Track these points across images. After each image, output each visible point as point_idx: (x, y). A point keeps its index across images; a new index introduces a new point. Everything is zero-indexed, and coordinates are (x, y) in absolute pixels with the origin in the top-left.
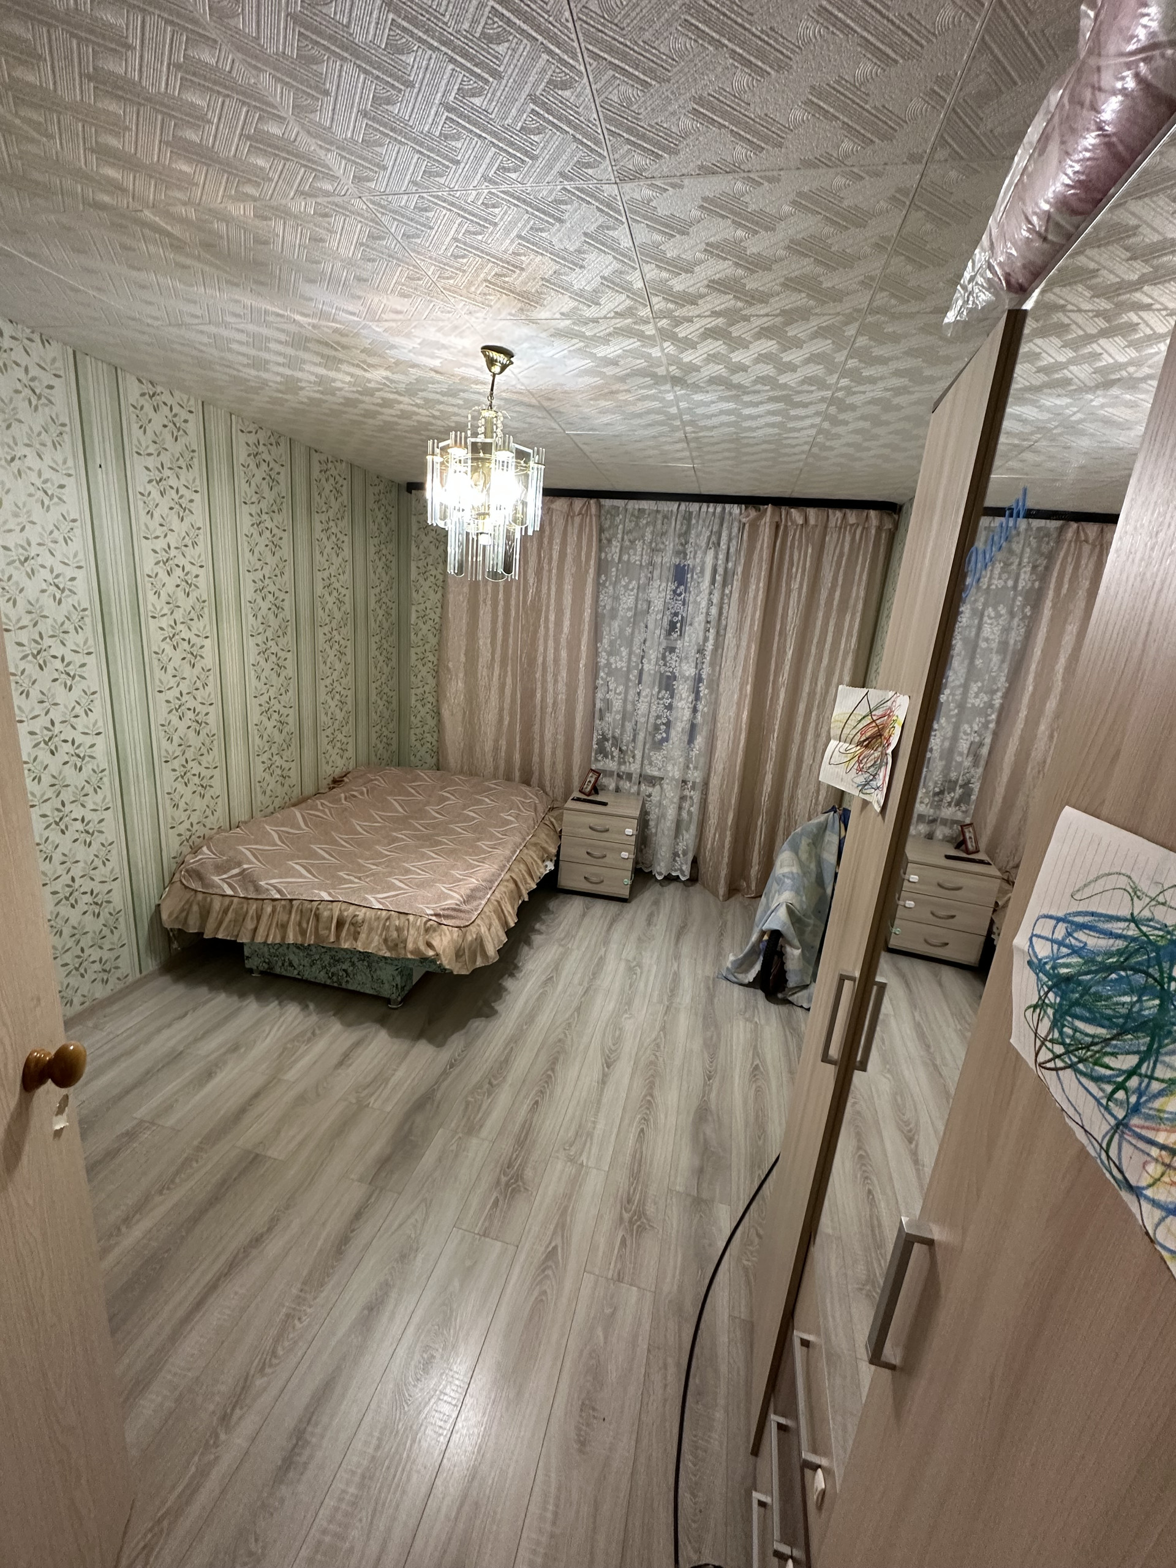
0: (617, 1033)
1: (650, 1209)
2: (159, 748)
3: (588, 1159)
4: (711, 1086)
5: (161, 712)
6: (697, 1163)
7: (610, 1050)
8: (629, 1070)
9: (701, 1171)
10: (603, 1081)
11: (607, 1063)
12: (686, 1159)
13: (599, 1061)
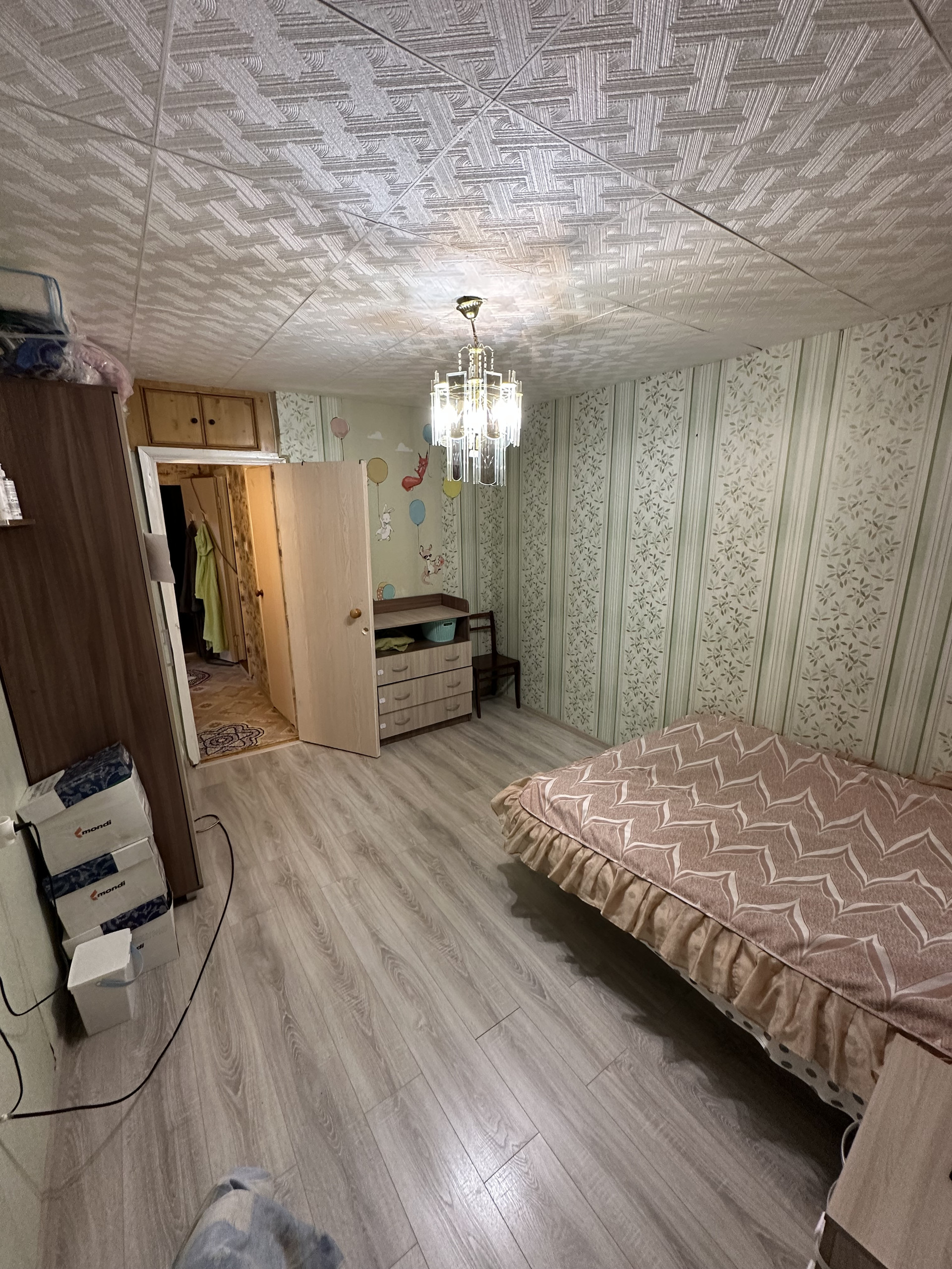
0: (410, 991)
1: (282, 890)
2: (701, 629)
3: (338, 886)
4: (282, 1010)
5: (707, 604)
6: (265, 935)
7: (397, 966)
8: (364, 961)
9: (259, 931)
10: (376, 937)
11: (388, 952)
12: (274, 932)
13: (395, 948)
